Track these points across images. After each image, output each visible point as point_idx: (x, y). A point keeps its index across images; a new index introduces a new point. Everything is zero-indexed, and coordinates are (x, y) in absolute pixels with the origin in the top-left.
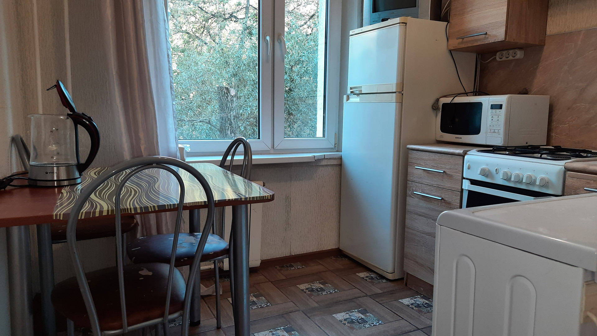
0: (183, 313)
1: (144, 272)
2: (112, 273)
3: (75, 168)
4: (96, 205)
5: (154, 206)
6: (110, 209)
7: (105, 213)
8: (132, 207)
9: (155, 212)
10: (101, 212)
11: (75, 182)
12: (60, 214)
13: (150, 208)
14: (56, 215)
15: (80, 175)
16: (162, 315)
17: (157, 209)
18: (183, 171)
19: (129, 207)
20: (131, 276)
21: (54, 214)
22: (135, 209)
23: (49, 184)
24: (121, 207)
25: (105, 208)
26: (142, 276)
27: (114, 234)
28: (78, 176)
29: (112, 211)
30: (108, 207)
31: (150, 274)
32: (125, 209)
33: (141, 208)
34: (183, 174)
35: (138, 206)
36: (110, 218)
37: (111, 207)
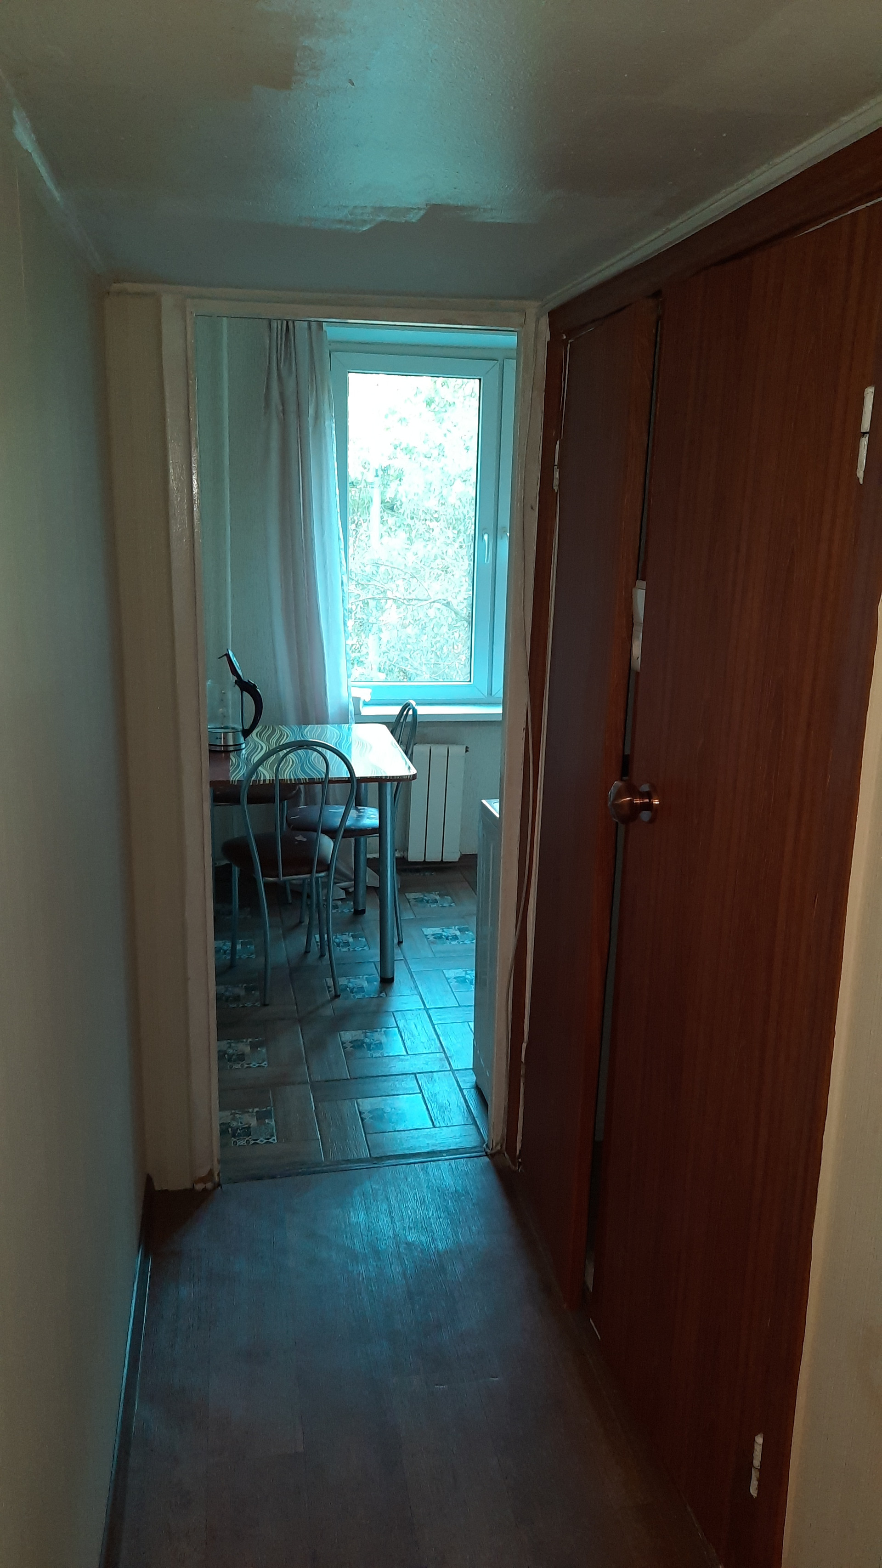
0: (329, 874)
1: (300, 838)
2: (272, 838)
3: (240, 733)
4: (261, 774)
5: (305, 779)
6: (271, 778)
7: (267, 782)
8: (288, 778)
9: (305, 784)
10: (264, 780)
11: (240, 747)
12: (235, 781)
13: (302, 780)
14: (232, 781)
15: (245, 740)
16: (310, 872)
17: (308, 781)
18: (329, 752)
19: (285, 778)
20: (287, 842)
21: (231, 779)
22: (291, 780)
23: (218, 749)
24: (280, 778)
25: (268, 778)
26: (297, 841)
27: (274, 802)
28: (244, 741)
29: (273, 780)
30: (270, 778)
31: (305, 840)
32: (285, 779)
33: (295, 780)
34: (329, 754)
35: (292, 777)
36: (272, 784)
37: (272, 777)
